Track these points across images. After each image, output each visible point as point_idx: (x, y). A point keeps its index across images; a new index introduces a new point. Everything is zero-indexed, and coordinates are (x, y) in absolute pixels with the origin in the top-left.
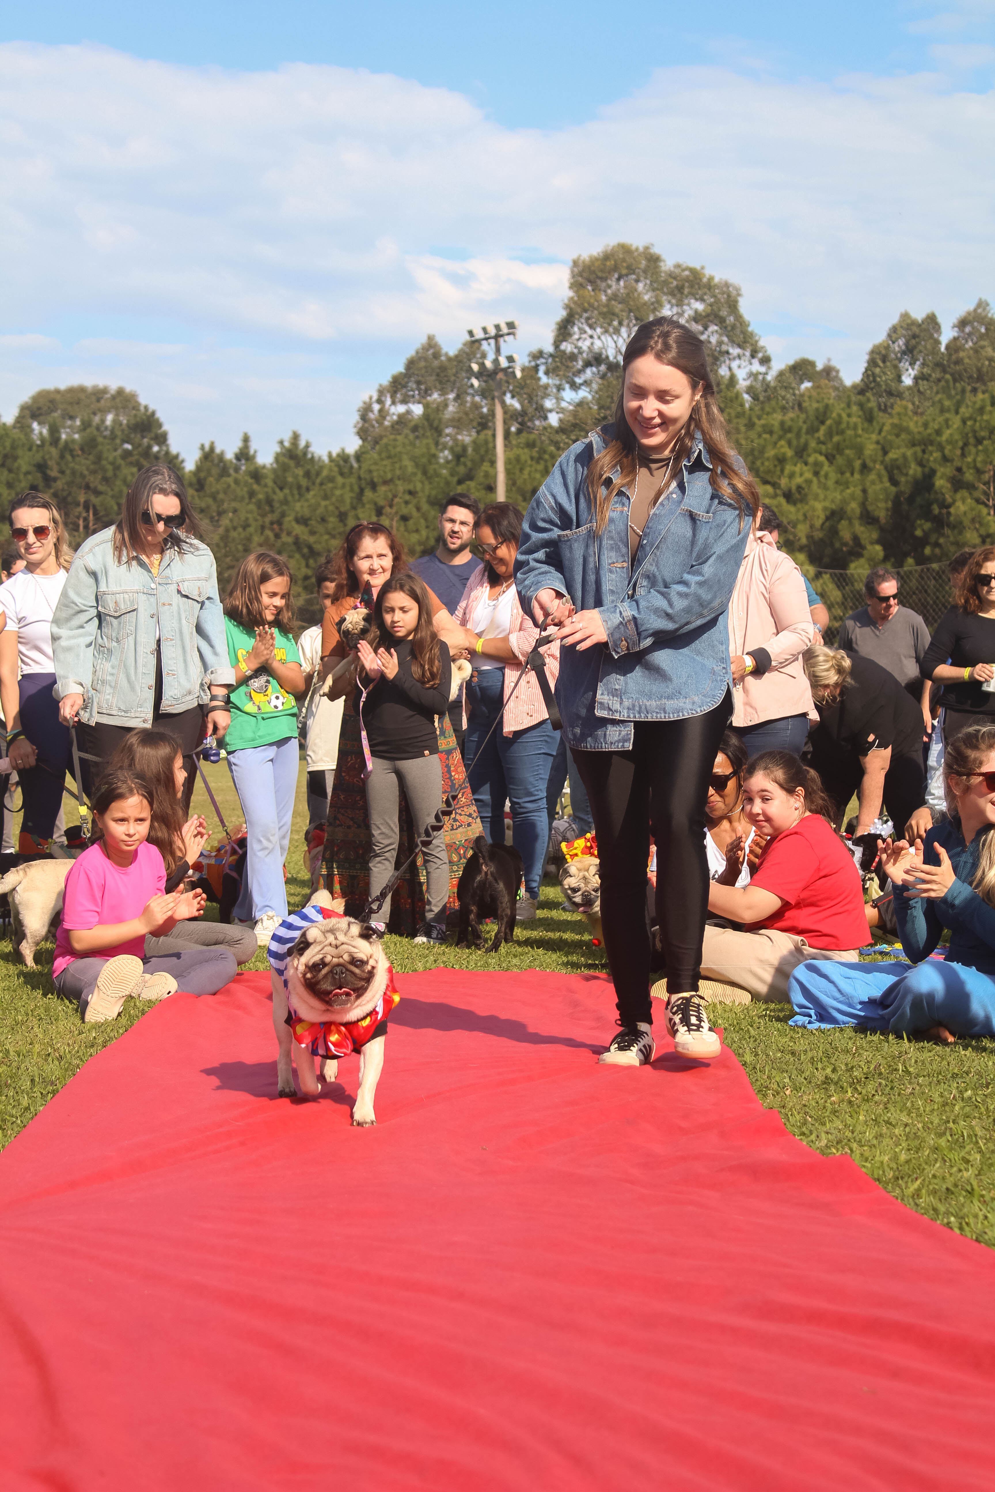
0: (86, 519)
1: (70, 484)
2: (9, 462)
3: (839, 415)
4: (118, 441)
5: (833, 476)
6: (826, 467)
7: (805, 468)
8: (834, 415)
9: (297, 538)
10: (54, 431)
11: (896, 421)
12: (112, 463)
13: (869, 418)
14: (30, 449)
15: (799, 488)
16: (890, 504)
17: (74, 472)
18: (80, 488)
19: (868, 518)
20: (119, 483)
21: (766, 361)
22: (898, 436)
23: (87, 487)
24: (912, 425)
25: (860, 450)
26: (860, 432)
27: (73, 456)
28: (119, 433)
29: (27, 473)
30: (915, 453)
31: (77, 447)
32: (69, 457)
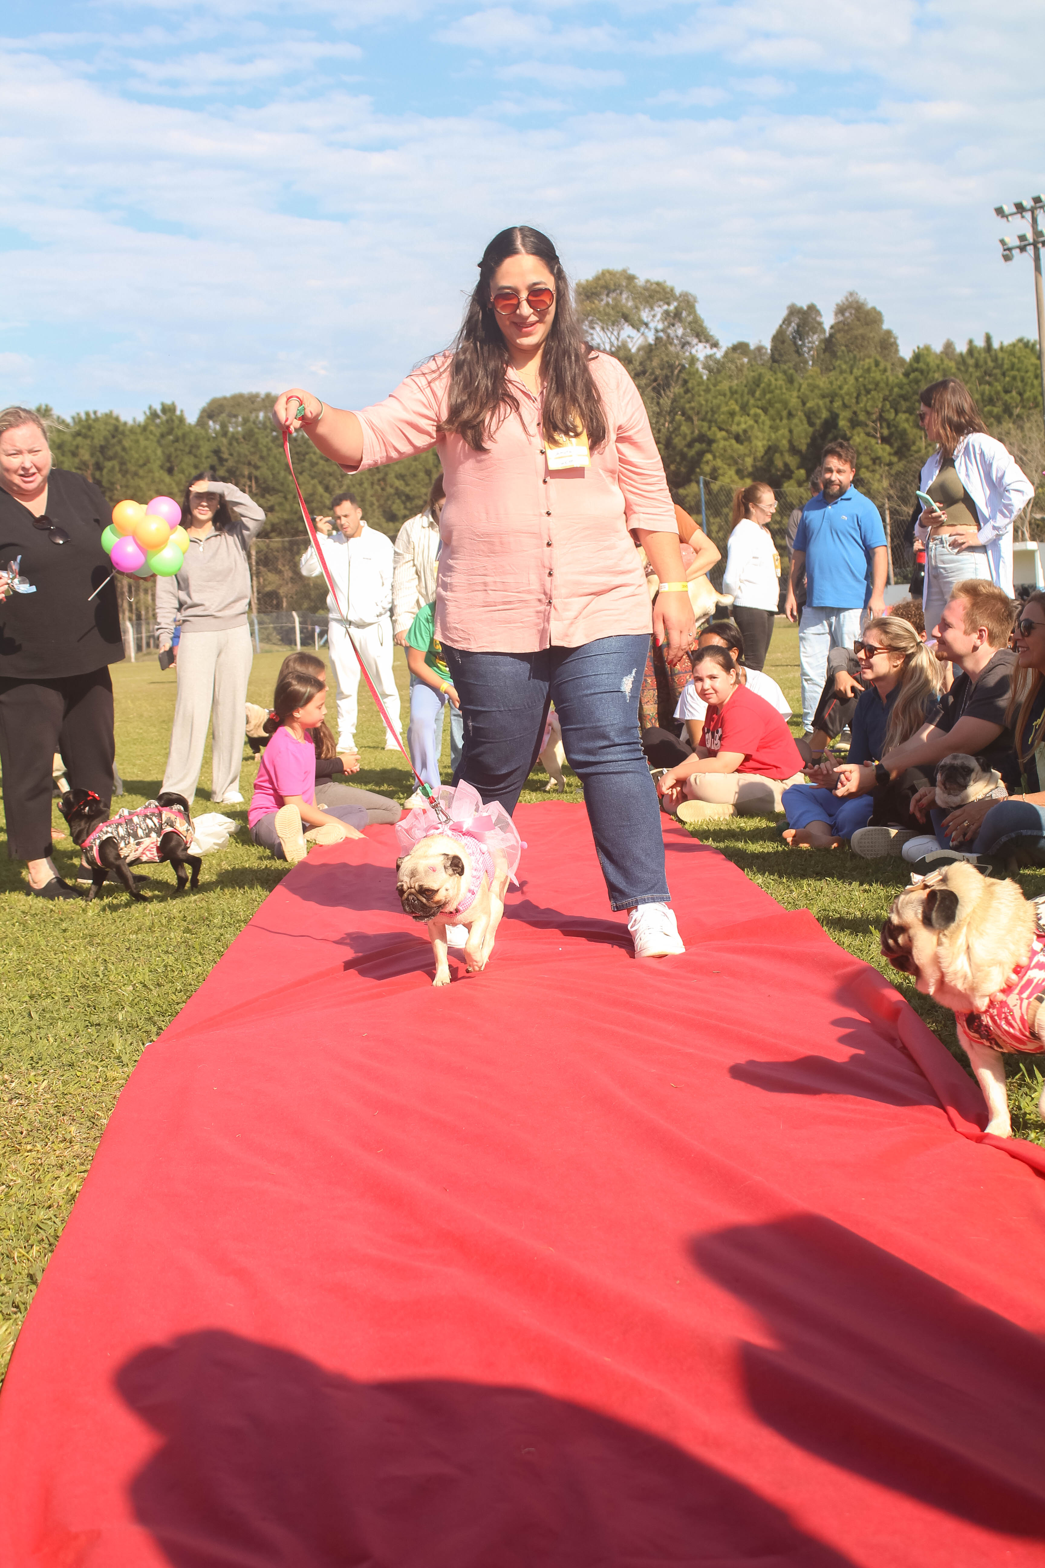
0: (250, 487)
1: (238, 462)
2: (194, 450)
3: (769, 380)
4: (269, 430)
5: (768, 423)
6: (763, 417)
7: (748, 418)
8: (766, 380)
9: (397, 489)
10: (224, 426)
11: (810, 381)
12: (266, 446)
13: (791, 380)
14: (209, 440)
15: (745, 431)
16: (809, 440)
17: (239, 454)
18: (244, 464)
19: (794, 450)
20: (271, 459)
21: (715, 345)
22: (812, 391)
23: (249, 464)
24: (821, 385)
25: (785, 404)
26: (784, 390)
27: (238, 443)
28: (268, 424)
29: (207, 457)
30: (825, 403)
31: (240, 437)
32: (235, 444)
